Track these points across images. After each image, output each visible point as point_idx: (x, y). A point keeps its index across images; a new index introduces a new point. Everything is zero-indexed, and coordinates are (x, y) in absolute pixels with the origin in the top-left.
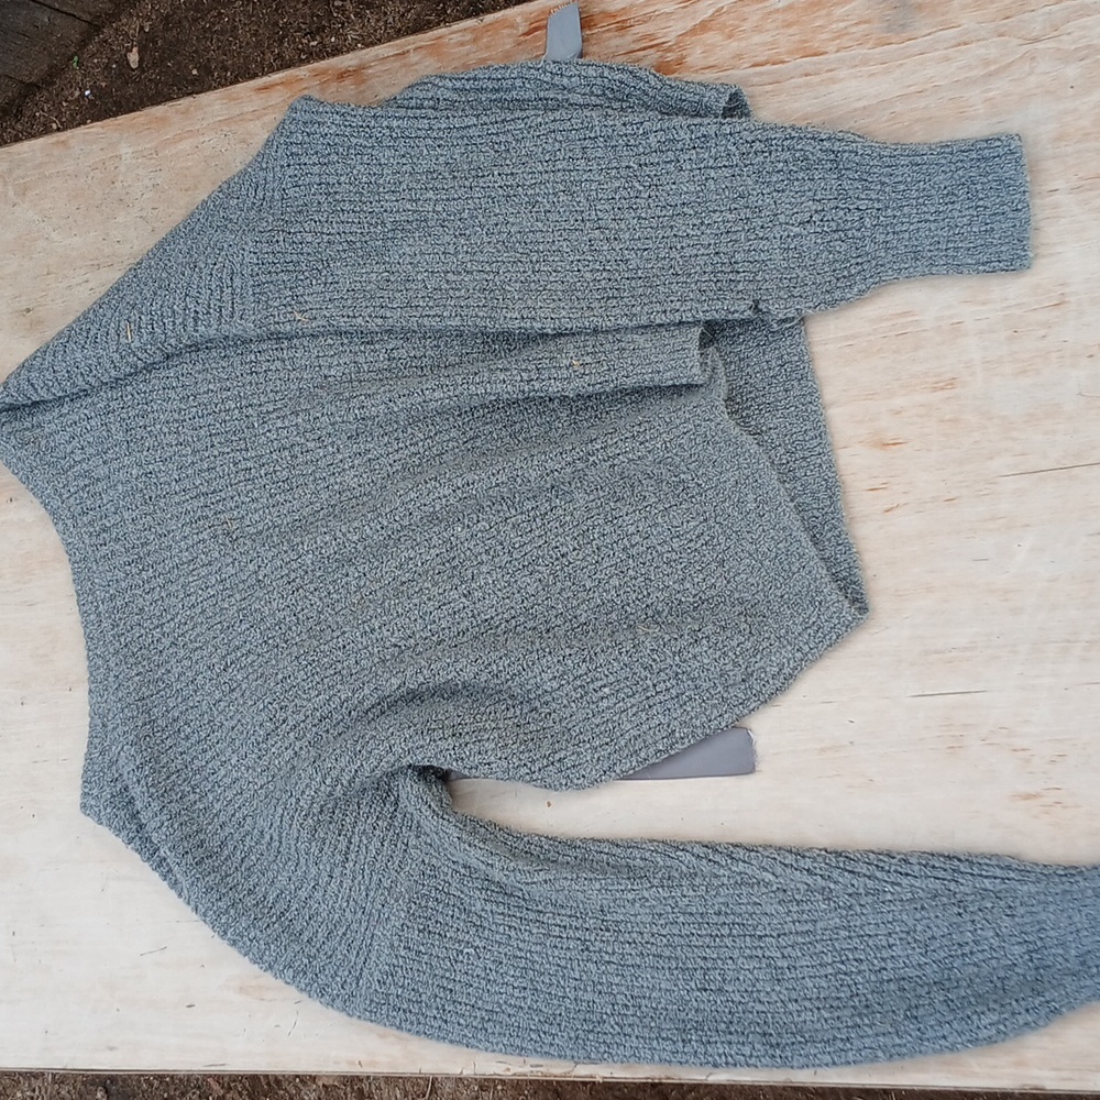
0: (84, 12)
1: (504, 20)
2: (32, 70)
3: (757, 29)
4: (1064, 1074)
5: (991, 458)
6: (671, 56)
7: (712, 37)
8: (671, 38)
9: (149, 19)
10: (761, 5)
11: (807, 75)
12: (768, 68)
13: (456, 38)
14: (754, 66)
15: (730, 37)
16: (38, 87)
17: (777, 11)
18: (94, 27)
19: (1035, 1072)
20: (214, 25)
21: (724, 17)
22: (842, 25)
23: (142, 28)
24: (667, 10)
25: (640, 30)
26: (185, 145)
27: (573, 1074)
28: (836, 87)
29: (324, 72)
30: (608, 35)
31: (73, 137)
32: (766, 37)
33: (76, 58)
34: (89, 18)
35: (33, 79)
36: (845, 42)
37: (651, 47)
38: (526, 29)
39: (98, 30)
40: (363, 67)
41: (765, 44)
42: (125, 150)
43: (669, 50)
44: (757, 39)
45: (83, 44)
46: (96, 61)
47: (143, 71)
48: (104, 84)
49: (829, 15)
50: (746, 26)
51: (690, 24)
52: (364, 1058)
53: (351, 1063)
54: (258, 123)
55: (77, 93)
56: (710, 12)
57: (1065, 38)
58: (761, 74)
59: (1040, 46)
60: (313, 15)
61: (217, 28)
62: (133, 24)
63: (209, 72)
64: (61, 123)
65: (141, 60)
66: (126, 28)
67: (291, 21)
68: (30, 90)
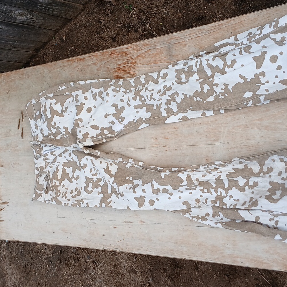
0: (53, 29)
1: (107, 51)
2: (45, 39)
3: (148, 57)
4: (189, 256)
5: (182, 142)
6: (134, 61)
7: (141, 58)
8: (134, 57)
9: (67, 30)
10: (148, 53)
11: (155, 67)
12: (149, 65)
13: (99, 54)
14: (147, 64)
15: (143, 58)
16: (47, 43)
17: (151, 54)
18: (56, 31)
19: (185, 256)
21: (142, 55)
22: (161, 58)
23: (66, 32)
24: (133, 52)
25: (129, 55)
26: (55, 70)
27: (114, 250)
29: (78, 59)
33: (54, 37)
34: (55, 30)
35: (46, 41)
36: (161, 61)
37: (131, 59)
38: (110, 54)
39: (58, 32)
40: (84, 58)
41: (149, 60)
45: (55, 35)
46: (57, 38)
47: (66, 41)
48: (59, 43)
49: (159, 56)
50: (146, 57)
51: (137, 55)
52: (81, 244)
53: (79, 245)
54: (67, 67)
55: (54, 44)
56: (140, 53)
60: (98, 30)
61: (80, 32)
62: (64, 31)
63: (78, 41)
64: (52, 50)
65: (66, 38)
66: (63, 31)
67: (94, 31)
68: (45, 44)
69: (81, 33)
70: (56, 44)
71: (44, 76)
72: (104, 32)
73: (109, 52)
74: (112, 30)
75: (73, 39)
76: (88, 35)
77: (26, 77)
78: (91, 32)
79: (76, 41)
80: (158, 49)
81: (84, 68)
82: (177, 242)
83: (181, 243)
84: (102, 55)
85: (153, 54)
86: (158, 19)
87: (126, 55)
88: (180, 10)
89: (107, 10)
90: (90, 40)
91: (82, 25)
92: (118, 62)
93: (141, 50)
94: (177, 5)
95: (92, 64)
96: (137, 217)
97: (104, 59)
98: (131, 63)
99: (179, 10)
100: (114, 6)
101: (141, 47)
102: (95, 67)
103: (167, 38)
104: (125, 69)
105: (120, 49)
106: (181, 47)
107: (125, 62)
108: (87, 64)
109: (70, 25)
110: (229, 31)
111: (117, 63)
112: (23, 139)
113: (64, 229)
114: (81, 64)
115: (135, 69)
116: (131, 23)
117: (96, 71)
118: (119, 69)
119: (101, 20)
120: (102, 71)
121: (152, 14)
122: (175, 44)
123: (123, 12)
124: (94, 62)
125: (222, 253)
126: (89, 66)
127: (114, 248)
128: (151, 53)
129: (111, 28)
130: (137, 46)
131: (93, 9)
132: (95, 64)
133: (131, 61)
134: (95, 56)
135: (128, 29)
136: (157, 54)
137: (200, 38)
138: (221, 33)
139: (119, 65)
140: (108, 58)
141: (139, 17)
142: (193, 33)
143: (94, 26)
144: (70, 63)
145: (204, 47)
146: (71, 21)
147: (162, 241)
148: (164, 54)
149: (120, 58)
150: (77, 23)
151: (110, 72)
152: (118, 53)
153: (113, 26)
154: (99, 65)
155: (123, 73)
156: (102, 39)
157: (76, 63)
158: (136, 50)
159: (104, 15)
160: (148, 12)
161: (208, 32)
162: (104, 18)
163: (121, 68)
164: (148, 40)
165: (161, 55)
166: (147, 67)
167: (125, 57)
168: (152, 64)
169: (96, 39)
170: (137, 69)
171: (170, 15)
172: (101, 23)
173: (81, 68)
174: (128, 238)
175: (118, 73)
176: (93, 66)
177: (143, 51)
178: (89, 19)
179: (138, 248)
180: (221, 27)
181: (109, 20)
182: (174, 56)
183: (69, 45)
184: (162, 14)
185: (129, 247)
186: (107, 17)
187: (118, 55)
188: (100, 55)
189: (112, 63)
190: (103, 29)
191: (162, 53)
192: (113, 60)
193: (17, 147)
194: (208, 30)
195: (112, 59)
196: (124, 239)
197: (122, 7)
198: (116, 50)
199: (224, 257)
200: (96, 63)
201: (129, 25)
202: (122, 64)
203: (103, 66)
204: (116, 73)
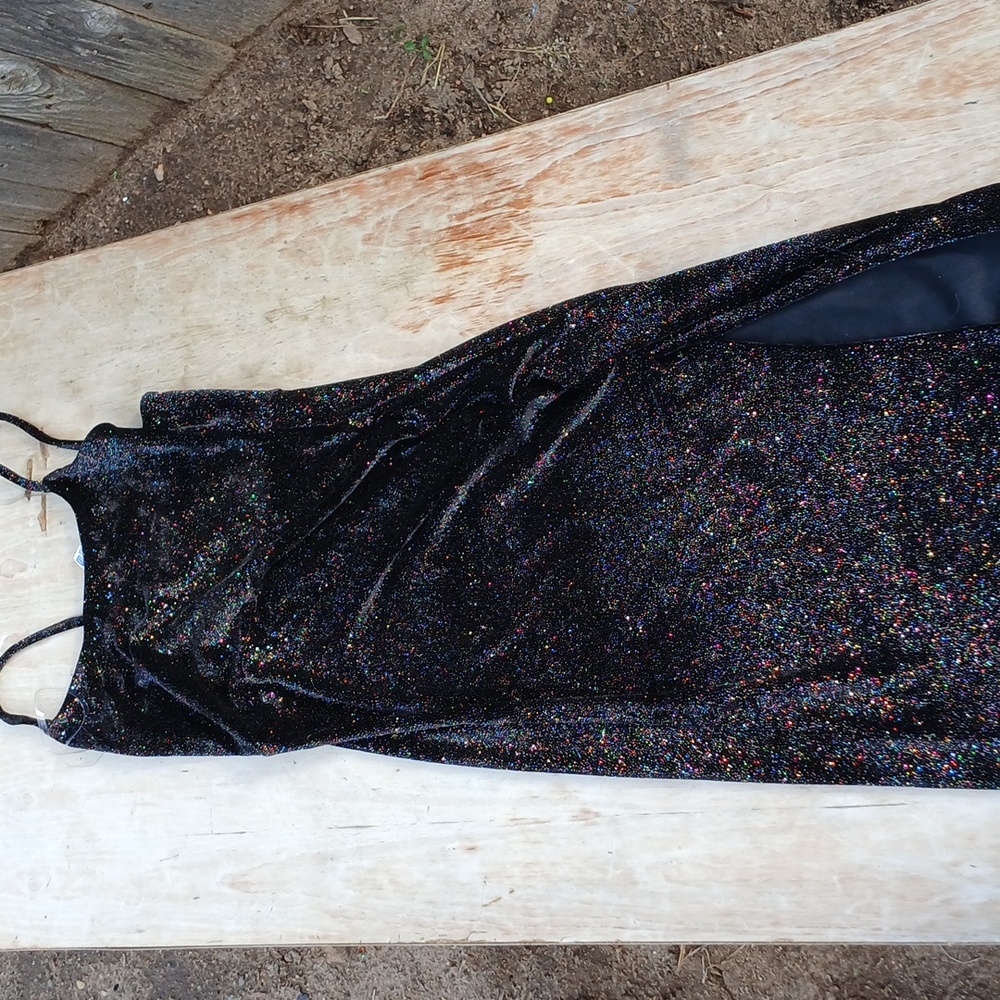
0: (119, 139)
1: (406, 168)
2: (82, 183)
3: (582, 177)
4: (806, 930)
6: (522, 196)
7: (549, 182)
9: (170, 142)
10: (582, 160)
11: (616, 210)
12: (590, 204)
13: (373, 181)
14: (581, 203)
15: (563, 182)
16: (87, 196)
17: (594, 164)
18: (129, 150)
19: (786, 929)
20: (220, 145)
21: (559, 168)
22: (639, 174)
23: (165, 150)
24: (519, 162)
25: (500, 176)
26: (182, 259)
27: (470, 940)
28: (637, 218)
29: (280, 206)
30: (478, 180)
31: (101, 253)
32: (588, 183)
33: (115, 173)
34: (124, 144)
35: (83, 191)
36: (641, 186)
37: (509, 189)
38: (422, 176)
39: (132, 151)
40: (307, 202)
41: (587, 188)
42: (139, 263)
43: (521, 191)
44: (582, 184)
45: (120, 163)
46: (130, 175)
47: (167, 183)
48: (138, 193)
49: (629, 167)
50: (574, 174)
51: (535, 173)
52: (321, 934)
53: (311, 937)
54: (234, 243)
55: (118, 200)
56: (549, 165)
57: (789, 185)
58: (585, 209)
59: (773, 191)
60: (295, 137)
61: (223, 148)
62: (157, 147)
63: (219, 183)
64: (106, 222)
65: (165, 175)
66: (153, 150)
67: (279, 142)
68: (81, 198)
69: (226, 152)
70: (125, 199)
71: (136, 283)
72: (318, 143)
73: (416, 168)
74: (350, 135)
75: (195, 176)
76: (255, 159)
77: (57, 295)
78: (267, 144)
79: (206, 183)
80: (625, 142)
81: (308, 238)
82: (746, 881)
83: (765, 881)
84: (386, 183)
85: (603, 162)
86: (536, 83)
87: (489, 175)
88: (623, 48)
89: (329, 62)
90: (264, 177)
91: (230, 122)
92: (456, 206)
93: (553, 150)
94: (609, 28)
95: (342, 220)
96: (565, 799)
97: (393, 198)
98: (508, 205)
99: (615, 48)
100: (354, 48)
101: (550, 141)
102: (358, 233)
103: (659, 99)
104: (486, 229)
105: (462, 154)
106: (721, 125)
107: (484, 201)
108: (323, 222)
109: (181, 124)
110: (922, 51)
111: (448, 210)
112: (49, 539)
113: (241, 880)
114: (296, 225)
115: (528, 226)
116: (427, 105)
117: (360, 247)
118: (458, 233)
119: (307, 99)
120: (387, 245)
121: (511, 69)
122: (694, 119)
123: (393, 67)
124: (351, 214)
125: (946, 902)
126: (332, 229)
127: (471, 933)
128: (597, 160)
129: (345, 130)
130: (535, 136)
131: (274, 60)
132: (353, 220)
133: (509, 196)
134: (358, 189)
135: (414, 127)
136: (621, 160)
137: (802, 85)
138: (890, 61)
139: (461, 216)
140: (409, 195)
141: (458, 82)
142: (769, 72)
143: (277, 122)
144: (247, 224)
145: (821, 118)
146: (186, 108)
147: (684, 883)
148: (653, 159)
149: (461, 190)
150: (210, 114)
151: (423, 245)
152: (454, 169)
153: (356, 120)
154: (371, 224)
155: (478, 246)
156: (315, 171)
157: (274, 223)
158: (532, 152)
159: (318, 83)
160: (494, 63)
161: (831, 61)
162: (317, 91)
163: (468, 225)
164: (581, 113)
165: (637, 165)
166: (581, 213)
167: (483, 185)
168: (599, 201)
169: (287, 172)
170: (537, 226)
171: (581, 66)
172: (306, 110)
173: (295, 242)
174: (529, 886)
175: (458, 247)
176: (349, 228)
177: (559, 156)
178: (259, 99)
179: (577, 919)
180: (885, 39)
181: (337, 100)
182: (692, 162)
183: (180, 199)
184: (549, 64)
185: (538, 920)
186: (328, 87)
187: (453, 176)
188: (377, 186)
189: (428, 210)
190: (317, 133)
191: (642, 156)
192: (432, 197)
193: (23, 570)
194: (832, 53)
195: (429, 196)
196: (512, 892)
197: (385, 49)
198: (443, 160)
199: (958, 915)
200: (359, 215)
201: (417, 114)
202: (470, 212)
203: (390, 224)
204: (449, 247)
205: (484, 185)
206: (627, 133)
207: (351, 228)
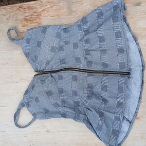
73: (17, 6)
80: (60, 6)
85: (56, 9)
87: (32, 9)
95: (2, 15)
97: (12, 11)
101: (45, 4)
102: (5, 18)
104: (31, 20)
106: (79, 5)
107: (31, 14)
111: (24, 15)
115: (40, 20)
117: (5, 20)
118: (26, 20)
120: (11, 20)
122: (74, 3)
128: (54, 9)
130: (42, 3)
132: (4, 15)
133: (36, 14)
134: (5, 9)
136: (59, 9)
139: (26, 17)
140: (16, 11)
148: (65, 10)
149: (27, 11)
151: (18, 21)
152: (25, 7)
154: (8, 16)
155: (30, 23)
158: (41, 6)
163: (28, 19)
166: (51, 19)
170: (42, 20)
174: (36, 143)
175: (26, 23)
177: (47, 7)
182: (73, 11)
189: (20, 14)
191: (63, 9)
195: (20, 12)
196: (33, 144)
198: (23, 5)
202: (29, 16)
203: (12, 16)
204: (24, 22)
205: (32, 11)
206: (61, 4)
207: (4, 16)
